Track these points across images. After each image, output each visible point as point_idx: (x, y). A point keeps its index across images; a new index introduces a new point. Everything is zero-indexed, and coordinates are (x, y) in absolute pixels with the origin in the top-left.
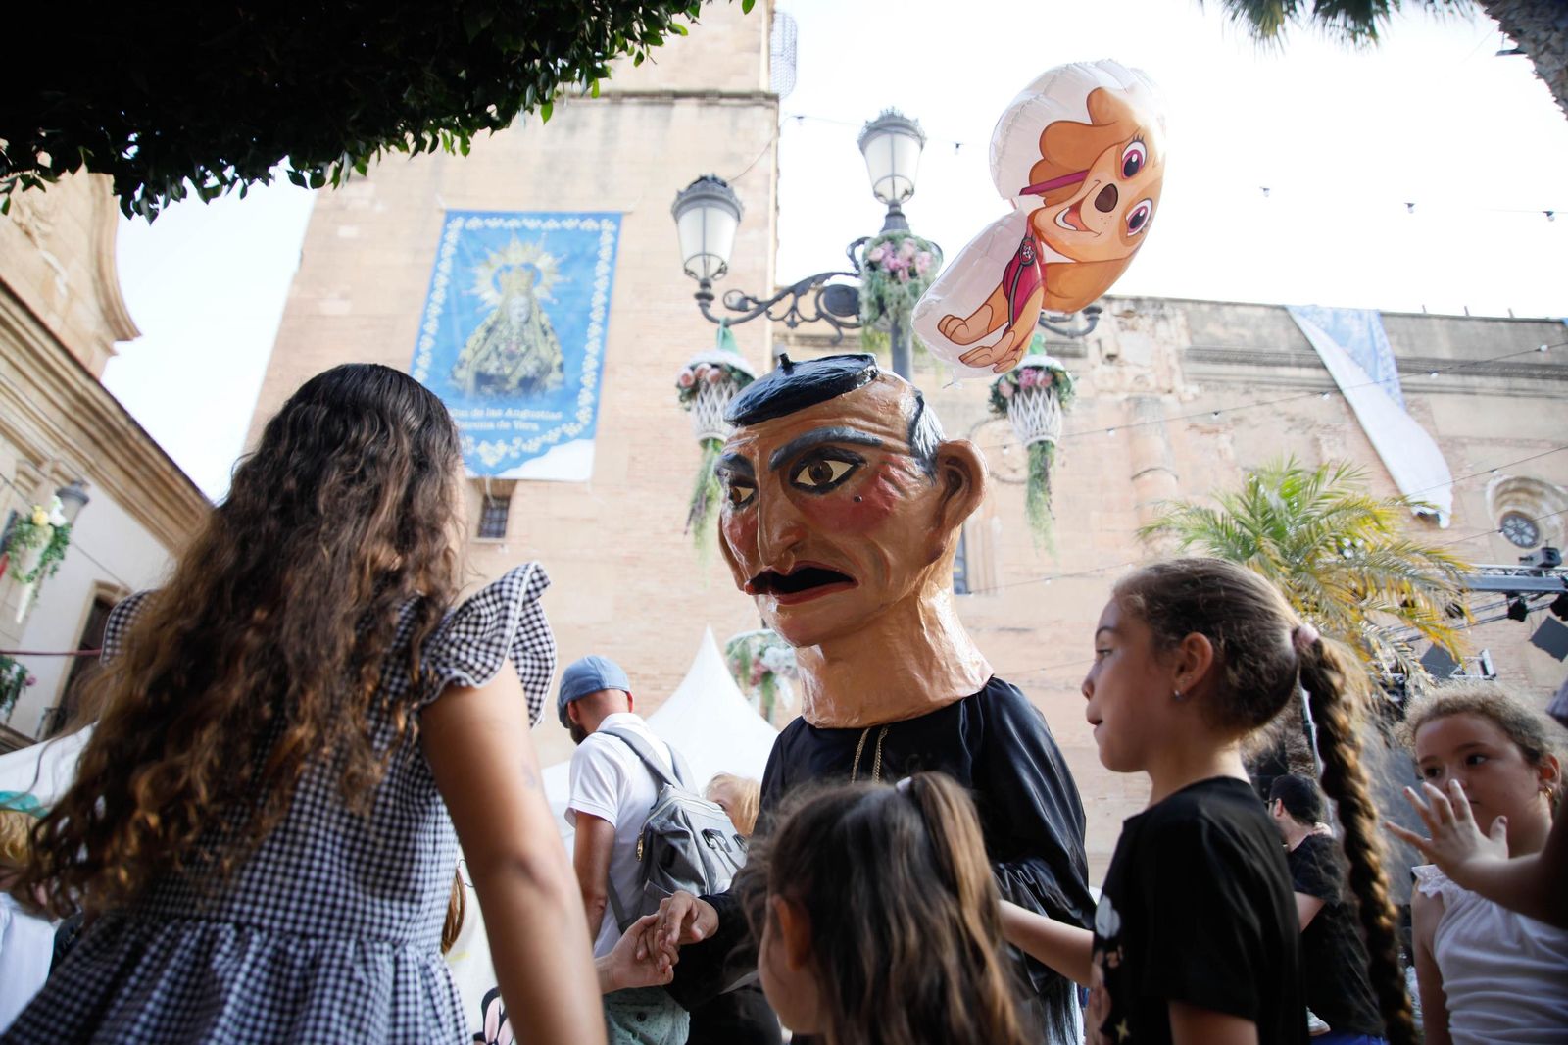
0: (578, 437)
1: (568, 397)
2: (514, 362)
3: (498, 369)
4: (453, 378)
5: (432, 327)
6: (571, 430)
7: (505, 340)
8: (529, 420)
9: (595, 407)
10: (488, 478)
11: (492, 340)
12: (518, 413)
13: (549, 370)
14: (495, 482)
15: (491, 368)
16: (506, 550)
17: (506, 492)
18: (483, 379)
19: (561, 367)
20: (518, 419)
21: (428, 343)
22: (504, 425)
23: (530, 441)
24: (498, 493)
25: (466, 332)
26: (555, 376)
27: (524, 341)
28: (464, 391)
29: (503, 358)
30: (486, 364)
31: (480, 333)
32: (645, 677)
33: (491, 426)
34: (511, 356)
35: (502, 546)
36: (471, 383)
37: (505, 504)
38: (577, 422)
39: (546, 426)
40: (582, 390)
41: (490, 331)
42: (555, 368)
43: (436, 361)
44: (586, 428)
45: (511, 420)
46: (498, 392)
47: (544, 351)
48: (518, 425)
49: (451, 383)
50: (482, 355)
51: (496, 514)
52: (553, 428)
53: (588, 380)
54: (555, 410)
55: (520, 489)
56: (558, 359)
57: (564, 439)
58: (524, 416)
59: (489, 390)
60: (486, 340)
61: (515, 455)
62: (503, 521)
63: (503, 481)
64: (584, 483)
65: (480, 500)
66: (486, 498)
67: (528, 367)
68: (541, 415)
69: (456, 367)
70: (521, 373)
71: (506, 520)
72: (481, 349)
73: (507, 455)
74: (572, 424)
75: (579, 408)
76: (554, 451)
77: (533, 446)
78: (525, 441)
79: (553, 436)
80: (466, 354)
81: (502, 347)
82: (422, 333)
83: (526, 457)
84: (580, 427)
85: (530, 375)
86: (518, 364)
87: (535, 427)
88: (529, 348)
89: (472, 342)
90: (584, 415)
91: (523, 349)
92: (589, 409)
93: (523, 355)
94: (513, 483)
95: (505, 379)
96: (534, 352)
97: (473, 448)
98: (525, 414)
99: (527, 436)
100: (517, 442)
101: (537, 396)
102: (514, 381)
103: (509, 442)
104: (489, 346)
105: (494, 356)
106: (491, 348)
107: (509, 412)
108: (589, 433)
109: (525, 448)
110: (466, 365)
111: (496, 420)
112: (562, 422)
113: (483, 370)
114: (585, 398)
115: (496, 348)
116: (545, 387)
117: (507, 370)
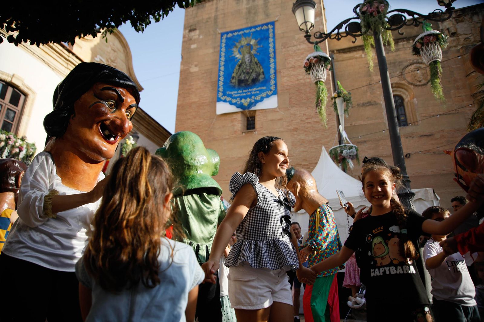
0: (272, 95)
1: (267, 82)
2: (249, 75)
3: (244, 77)
4: (231, 83)
5: (222, 68)
6: (270, 92)
7: (245, 68)
8: (255, 91)
10: (246, 110)
11: (241, 69)
12: (252, 90)
13: (260, 74)
14: (249, 112)
17: (253, 115)
18: (240, 82)
19: (263, 73)
21: (222, 73)
22: (249, 94)
24: (251, 116)
26: (262, 76)
27: (251, 68)
28: (235, 85)
29: (245, 74)
31: (237, 67)
33: (245, 94)
34: (248, 73)
35: (255, 131)
36: (237, 83)
37: (253, 119)
38: (271, 90)
39: (261, 91)
40: (271, 80)
41: (240, 66)
42: (261, 74)
43: (225, 79)
44: (274, 91)
45: (250, 92)
46: (246, 85)
47: (257, 69)
48: (253, 93)
49: (231, 84)
50: (238, 74)
51: (251, 122)
52: (264, 92)
53: (272, 76)
54: (264, 86)
55: (257, 113)
56: (262, 70)
57: (267, 96)
59: (243, 85)
60: (239, 69)
61: (253, 101)
63: (251, 111)
64: (276, 108)
65: (246, 119)
66: (248, 118)
67: (254, 75)
68: (259, 88)
69: (231, 79)
70: (251, 78)
71: (255, 124)
73: (250, 101)
75: (271, 86)
76: (265, 99)
77: (258, 98)
78: (255, 97)
79: (264, 95)
80: (234, 75)
81: (244, 71)
82: (220, 70)
83: (256, 102)
84: (272, 92)
85: (254, 78)
86: (250, 75)
87: (258, 92)
88: (253, 70)
90: (273, 88)
91: (251, 70)
92: (274, 86)
93: (252, 72)
94: (255, 112)
95: (247, 80)
96: (255, 71)
97: (240, 101)
98: (254, 89)
99: (256, 95)
100: (253, 97)
101: (257, 83)
102: (250, 81)
103: (250, 98)
105: (242, 74)
106: (241, 71)
107: (250, 90)
108: (275, 93)
109: (255, 98)
110: (235, 78)
111: (246, 93)
112: (266, 90)
113: (240, 78)
114: (272, 82)
115: (243, 71)
116: (259, 80)
117: (247, 78)
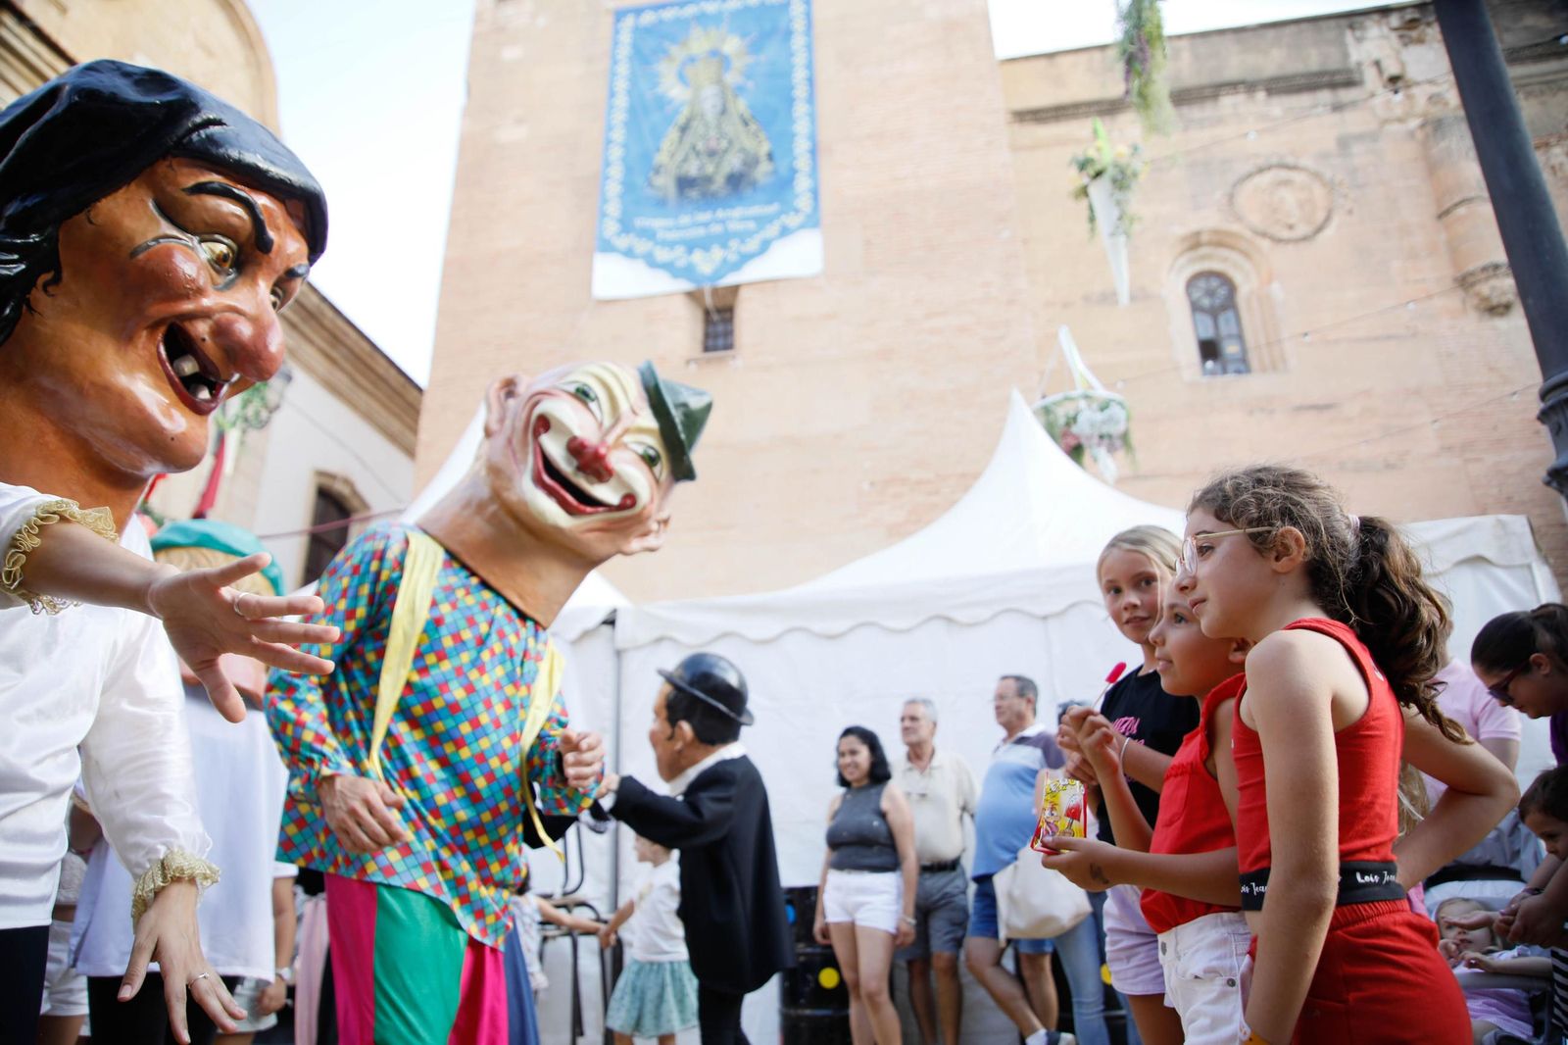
0: (802, 226)
1: (783, 185)
2: (717, 159)
3: (699, 169)
5: (619, 135)
6: (792, 220)
7: (703, 137)
8: (743, 219)
9: (815, 193)
10: (707, 287)
11: (689, 139)
12: (730, 213)
13: (757, 162)
14: (715, 292)
15: (692, 169)
16: (739, 362)
17: (728, 300)
18: (684, 183)
19: (770, 157)
20: (730, 219)
21: (616, 153)
22: (717, 229)
23: (748, 241)
24: (720, 304)
25: (657, 135)
26: (765, 167)
27: (722, 135)
28: (665, 197)
29: (703, 157)
30: (686, 167)
31: (673, 134)
33: (701, 232)
34: (712, 154)
35: (733, 358)
36: (671, 190)
37: (727, 315)
38: (797, 211)
39: (762, 221)
40: (797, 176)
41: (684, 130)
42: (763, 159)
43: (629, 170)
44: (808, 216)
45: (723, 221)
46: (703, 195)
47: (749, 143)
48: (734, 226)
49: (649, 192)
50: (679, 157)
51: (720, 328)
52: (770, 222)
53: (803, 163)
54: (770, 202)
55: (743, 294)
56: (765, 148)
57: (785, 232)
58: (736, 216)
59: (694, 194)
60: (681, 140)
61: (733, 257)
62: (729, 333)
63: (724, 288)
64: (816, 276)
65: (699, 315)
66: (707, 313)
67: (733, 162)
68: (755, 210)
69: (651, 174)
70: (726, 170)
71: (732, 332)
72: (677, 151)
73: (725, 261)
74: (792, 213)
75: (797, 196)
76: (775, 245)
77: (752, 245)
78: (743, 241)
79: (772, 230)
80: (662, 158)
81: (700, 146)
82: (609, 142)
83: (746, 258)
84: (802, 217)
85: (737, 171)
86: (722, 160)
87: (752, 225)
88: (730, 143)
89: (666, 145)
90: (804, 202)
91: (724, 144)
92: (809, 195)
93: (726, 151)
94: (735, 290)
95: (709, 180)
96: (737, 145)
97: (686, 256)
98: (737, 212)
99: (743, 237)
100: (734, 244)
101: (748, 192)
102: (720, 180)
103: (724, 246)
104: (686, 146)
105: (692, 156)
106: (688, 148)
107: (720, 214)
108: (813, 221)
109: (743, 249)
110: (663, 171)
111: (706, 225)
112: (777, 215)
113: (683, 173)
114: (802, 183)
115: (694, 148)
116: (756, 180)
117: (710, 169)
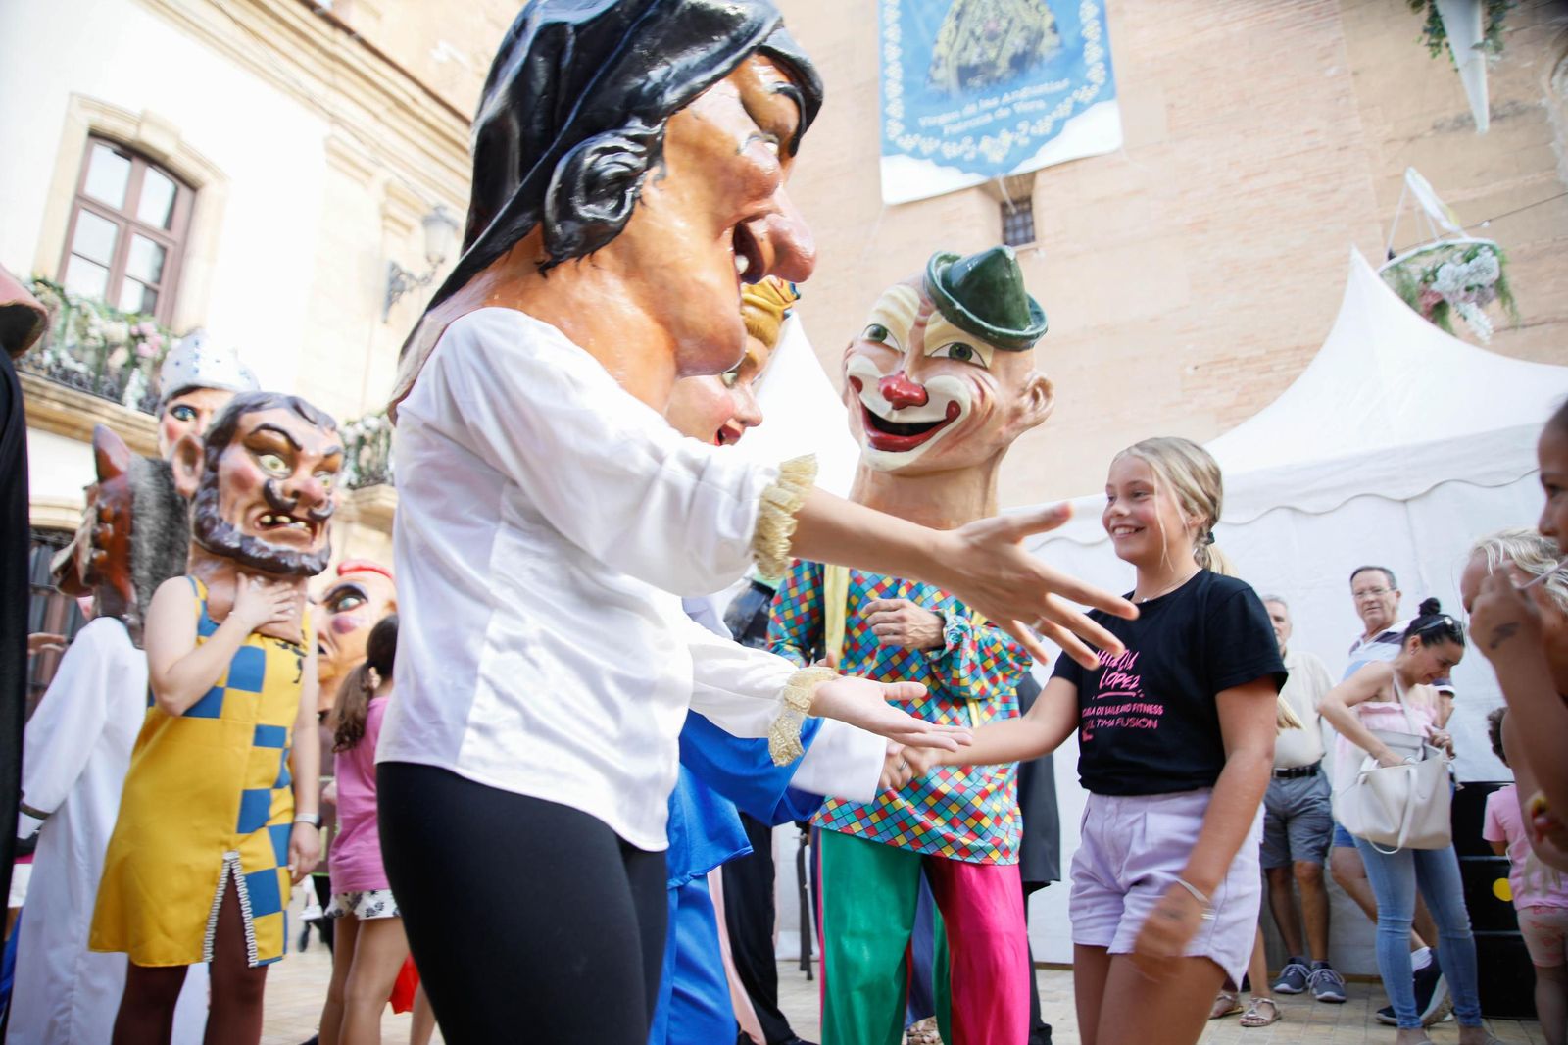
0: (1095, 100)
1: (1073, 57)
2: (998, 42)
3: (981, 55)
4: (932, 81)
5: (893, 34)
6: (1085, 95)
7: (980, 20)
8: (1030, 99)
9: (1107, 62)
10: (1000, 177)
11: (966, 24)
12: (1016, 95)
13: (1040, 36)
14: (1009, 181)
15: (973, 57)
16: (1042, 253)
17: (1025, 192)
18: (966, 73)
19: (1054, 28)
20: (1017, 101)
21: (893, 53)
22: (1004, 113)
23: (1039, 122)
24: (1016, 197)
25: (933, 28)
26: (1049, 41)
27: (1002, 14)
28: (948, 91)
29: (983, 42)
30: (966, 56)
31: (949, 23)
32: (1248, 360)
33: (988, 118)
34: (992, 37)
35: (1036, 250)
36: (953, 82)
37: (1026, 206)
38: (1090, 84)
39: (1054, 99)
40: (1087, 46)
41: (959, 16)
42: (1047, 32)
43: (907, 70)
44: (1102, 88)
45: (1010, 105)
46: (988, 82)
47: (1030, 19)
48: (1019, 108)
49: (931, 88)
50: (958, 46)
51: (1019, 220)
52: (1062, 100)
53: (1091, 31)
54: (1061, 79)
55: (1040, 180)
56: (1048, 20)
57: (1078, 108)
58: (1025, 96)
59: (977, 82)
60: (958, 28)
61: (1024, 142)
62: (1028, 225)
63: (1018, 176)
64: (1116, 152)
65: (997, 209)
66: (1004, 206)
67: (1016, 43)
68: (1044, 89)
69: (932, 68)
70: (1008, 51)
71: (1032, 223)
72: (955, 41)
73: (1014, 144)
74: (1085, 88)
75: (1088, 68)
76: (1069, 124)
77: (1043, 127)
78: (1032, 123)
79: (1065, 108)
80: (941, 49)
81: (979, 31)
82: (884, 41)
83: (1038, 142)
84: (1095, 90)
85: (1020, 51)
86: (1003, 42)
87: (1041, 105)
88: (1011, 22)
89: (943, 36)
90: (1096, 74)
91: (1004, 24)
92: (1101, 65)
93: (1007, 32)
94: (1031, 177)
95: (991, 65)
96: (1017, 23)
97: (974, 147)
98: (1025, 92)
99: (1032, 118)
100: (1023, 126)
101: (1034, 69)
102: (1003, 64)
103: (1013, 129)
104: (964, 34)
105: (972, 43)
106: (967, 34)
107: (1007, 98)
108: (1108, 92)
109: (1033, 131)
110: (942, 62)
111: (992, 111)
112: (1071, 88)
113: (963, 62)
114: (1093, 53)
115: (972, 33)
116: (1041, 57)
117: (992, 54)
